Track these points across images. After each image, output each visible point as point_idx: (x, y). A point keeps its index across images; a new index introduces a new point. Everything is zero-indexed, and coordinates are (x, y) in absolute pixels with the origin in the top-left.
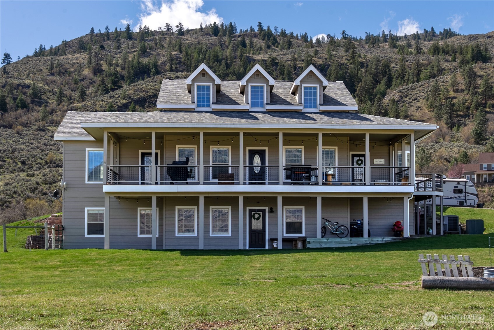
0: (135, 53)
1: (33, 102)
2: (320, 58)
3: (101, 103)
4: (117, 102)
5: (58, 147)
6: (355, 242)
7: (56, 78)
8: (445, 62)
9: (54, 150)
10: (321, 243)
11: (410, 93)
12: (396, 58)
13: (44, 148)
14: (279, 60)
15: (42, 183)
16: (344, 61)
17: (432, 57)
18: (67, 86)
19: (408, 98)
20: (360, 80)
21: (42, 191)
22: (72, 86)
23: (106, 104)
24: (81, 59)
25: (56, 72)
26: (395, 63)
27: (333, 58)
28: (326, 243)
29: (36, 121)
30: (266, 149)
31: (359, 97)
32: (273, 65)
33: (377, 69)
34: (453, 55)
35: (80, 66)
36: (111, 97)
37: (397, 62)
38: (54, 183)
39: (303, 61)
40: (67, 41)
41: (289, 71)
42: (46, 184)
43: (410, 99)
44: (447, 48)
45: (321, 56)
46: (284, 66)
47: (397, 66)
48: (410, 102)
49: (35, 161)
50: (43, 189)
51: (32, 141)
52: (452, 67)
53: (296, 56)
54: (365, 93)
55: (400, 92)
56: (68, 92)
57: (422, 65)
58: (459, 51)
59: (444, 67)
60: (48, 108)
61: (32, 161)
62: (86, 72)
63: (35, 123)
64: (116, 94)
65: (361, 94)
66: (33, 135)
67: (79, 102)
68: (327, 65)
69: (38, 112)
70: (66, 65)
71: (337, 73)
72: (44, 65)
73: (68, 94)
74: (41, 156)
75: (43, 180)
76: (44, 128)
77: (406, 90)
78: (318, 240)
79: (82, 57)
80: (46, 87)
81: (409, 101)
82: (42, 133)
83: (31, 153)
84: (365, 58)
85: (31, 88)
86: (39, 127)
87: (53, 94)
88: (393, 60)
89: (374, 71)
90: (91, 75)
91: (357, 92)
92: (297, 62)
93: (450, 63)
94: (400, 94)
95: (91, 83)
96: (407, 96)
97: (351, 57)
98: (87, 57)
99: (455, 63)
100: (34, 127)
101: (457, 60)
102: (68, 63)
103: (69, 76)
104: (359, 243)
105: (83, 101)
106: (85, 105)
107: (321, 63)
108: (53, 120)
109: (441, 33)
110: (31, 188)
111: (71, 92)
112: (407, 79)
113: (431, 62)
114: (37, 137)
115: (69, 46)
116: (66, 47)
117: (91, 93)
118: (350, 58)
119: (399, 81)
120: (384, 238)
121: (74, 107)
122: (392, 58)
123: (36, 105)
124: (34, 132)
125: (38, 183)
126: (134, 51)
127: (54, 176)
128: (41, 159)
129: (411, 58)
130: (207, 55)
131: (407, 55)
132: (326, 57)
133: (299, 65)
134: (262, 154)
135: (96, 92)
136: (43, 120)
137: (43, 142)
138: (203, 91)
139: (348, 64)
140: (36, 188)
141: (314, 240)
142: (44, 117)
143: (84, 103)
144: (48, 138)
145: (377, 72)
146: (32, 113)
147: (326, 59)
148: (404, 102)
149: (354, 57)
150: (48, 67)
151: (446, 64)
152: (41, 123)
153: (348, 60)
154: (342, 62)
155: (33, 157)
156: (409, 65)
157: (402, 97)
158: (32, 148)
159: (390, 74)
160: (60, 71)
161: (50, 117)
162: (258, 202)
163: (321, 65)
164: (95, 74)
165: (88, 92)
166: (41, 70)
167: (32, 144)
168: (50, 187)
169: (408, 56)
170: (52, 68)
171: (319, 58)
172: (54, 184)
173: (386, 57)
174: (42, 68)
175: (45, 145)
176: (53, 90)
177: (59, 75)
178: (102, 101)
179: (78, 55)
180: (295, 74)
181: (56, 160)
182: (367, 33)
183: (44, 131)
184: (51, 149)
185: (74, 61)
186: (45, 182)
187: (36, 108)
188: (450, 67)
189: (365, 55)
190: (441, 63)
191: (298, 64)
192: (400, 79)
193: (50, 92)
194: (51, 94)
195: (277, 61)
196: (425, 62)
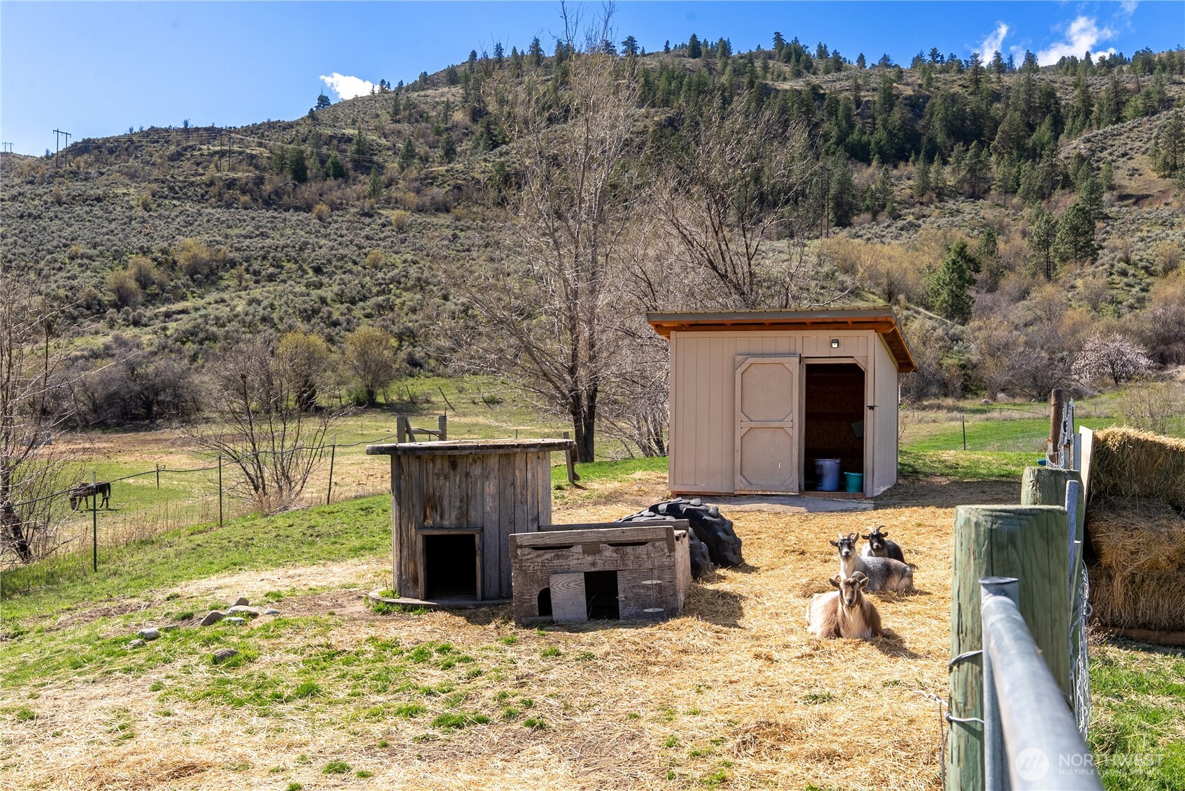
0: (549, 83)
1: (356, 168)
2: (907, 84)
3: (483, 164)
4: (514, 163)
5: (392, 242)
7: (404, 127)
9: (385, 247)
11: (1110, 142)
13: (366, 243)
14: (826, 89)
15: (335, 301)
16: (956, 89)
18: (422, 140)
19: (1105, 152)
21: (329, 317)
22: (431, 139)
23: (493, 166)
24: (449, 96)
25: (404, 117)
27: (934, 84)
29: (358, 199)
32: (815, 100)
33: (1028, 102)
35: (448, 106)
36: (501, 155)
38: (361, 300)
39: (874, 90)
40: (429, 74)
41: (848, 109)
42: (342, 303)
43: (1111, 154)
45: (910, 80)
46: (838, 102)
48: (1113, 161)
49: (342, 267)
50: (330, 313)
51: (344, 232)
53: (860, 82)
55: (1089, 140)
56: (421, 149)
60: (383, 178)
61: (335, 267)
62: (459, 116)
63: (357, 203)
64: (513, 148)
66: (349, 221)
67: (441, 164)
68: (923, 97)
69: (364, 184)
70: (423, 106)
71: (947, 109)
72: (383, 107)
73: (422, 153)
74: (354, 258)
75: (337, 295)
76: (371, 212)
77: (1099, 137)
79: (455, 93)
80: (383, 141)
81: (1110, 158)
82: (368, 220)
83: (335, 252)
85: (354, 142)
86: (362, 209)
87: (395, 153)
88: (1058, 85)
90: (467, 121)
92: (863, 94)
94: (1088, 145)
95: (467, 135)
96: (1104, 149)
98: (461, 91)
100: (353, 210)
102: (426, 103)
103: (427, 122)
105: (449, 162)
106: (452, 169)
107: (911, 93)
108: (390, 198)
110: (305, 310)
111: (428, 149)
112: (1096, 119)
114: (356, 225)
115: (432, 82)
116: (426, 83)
117: (464, 152)
119: (1078, 123)
121: (431, 172)
123: (362, 174)
124: (352, 218)
125: (323, 301)
126: (548, 80)
127: (363, 287)
128: (355, 263)
130: (685, 83)
132: (919, 82)
133: (866, 99)
135: (475, 147)
136: (370, 196)
137: (363, 233)
139: (966, 94)
140: (315, 312)
142: (374, 191)
143: (451, 165)
144: (376, 227)
146: (354, 187)
147: (920, 86)
148: (1098, 161)
150: (390, 110)
152: (367, 203)
153: (964, 87)
154: (952, 91)
155: (338, 260)
157: (1093, 152)
158: (340, 244)
159: (1059, 111)
160: (411, 115)
161: (384, 192)
163: (910, 96)
164: (474, 120)
165: (459, 149)
166: (378, 116)
167: (342, 236)
168: (349, 310)
170: (396, 112)
171: (905, 84)
172: (361, 304)
174: (379, 112)
175: (368, 238)
176: (394, 146)
177: (409, 122)
178: (485, 160)
179: (446, 89)
180: (858, 114)
181: (386, 264)
183: (371, 216)
184: (379, 245)
185: (437, 100)
186: (340, 297)
187: (362, 177)
191: (865, 96)
192: (1081, 118)
193: (388, 149)
194: (390, 153)
195: (822, 92)
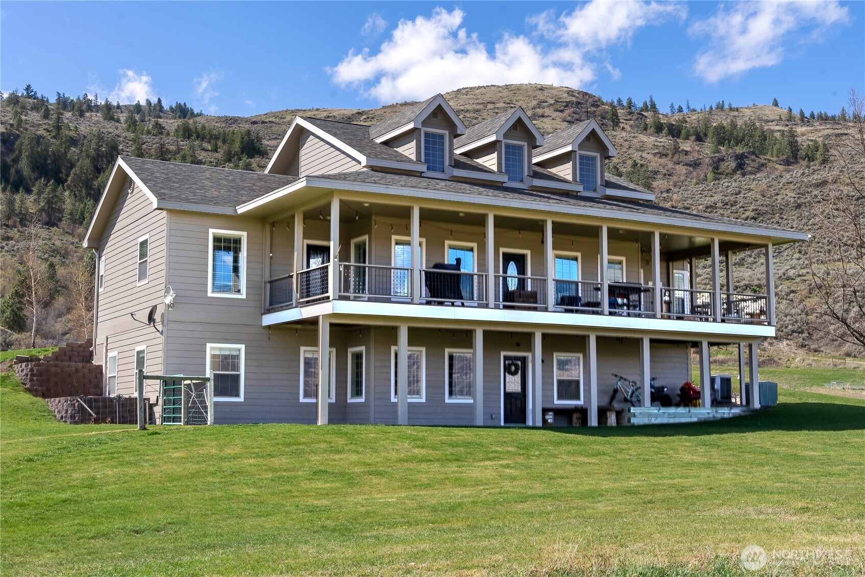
6: (696, 415)
8: (202, 151)
10: (650, 415)
12: (126, 137)
17: (182, 141)
20: (72, 166)
26: (123, 144)
28: (656, 416)
30: (528, 252)
31: (72, 191)
34: (212, 141)
37: (128, 143)
44: (202, 130)
47: (128, 150)
52: (212, 160)
54: (81, 185)
57: (168, 151)
58: (221, 137)
59: (200, 158)
65: (75, 186)
78: (646, 411)
84: (77, 130)
89: (92, 152)
91: (69, 182)
93: (210, 153)
97: (54, 126)
99: (217, 154)
101: (219, 150)
104: (700, 416)
109: (171, 108)
113: (182, 149)
118: (52, 129)
120: (731, 409)
122: (119, 136)
129: (149, 140)
131: (142, 134)
134: (520, 261)
138: (434, 143)
141: (641, 411)
145: (98, 155)
149: (58, 128)
151: (204, 154)
156: (147, 150)
162: (518, 345)
169: (144, 136)
173: (110, 133)
182: (59, 94)
188: (209, 159)
189: (76, 127)
190: (196, 152)
196: (172, 148)
